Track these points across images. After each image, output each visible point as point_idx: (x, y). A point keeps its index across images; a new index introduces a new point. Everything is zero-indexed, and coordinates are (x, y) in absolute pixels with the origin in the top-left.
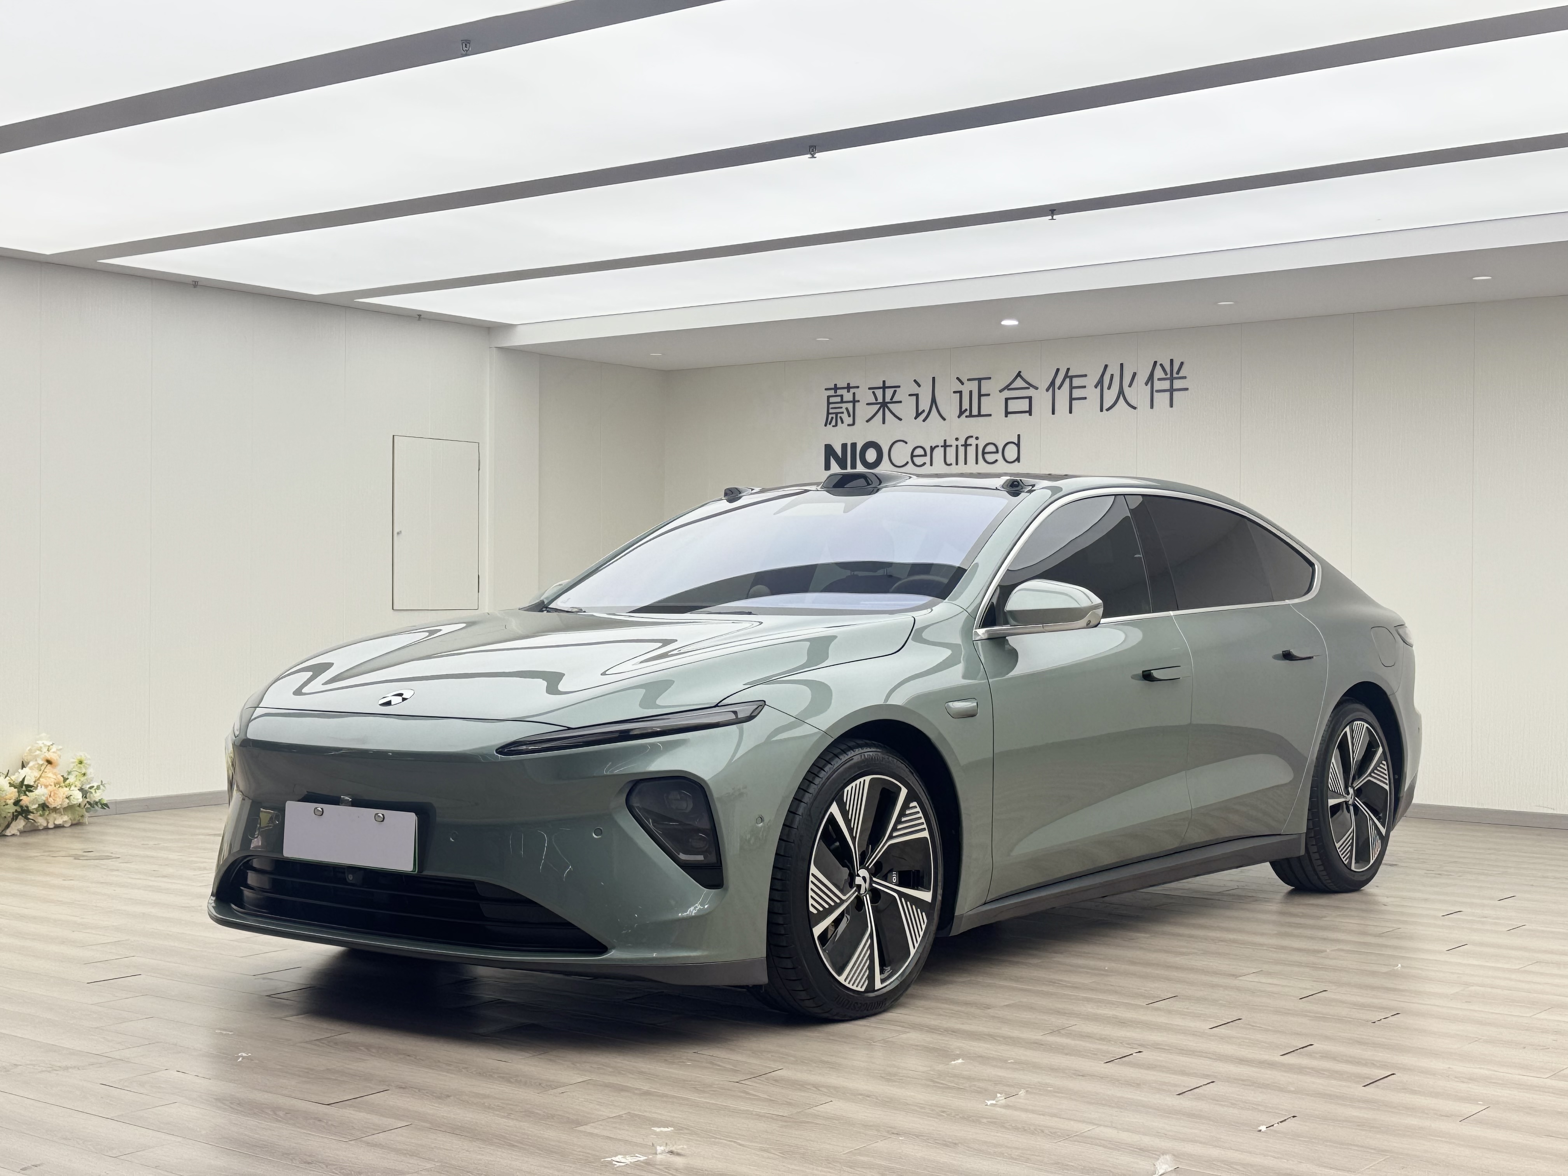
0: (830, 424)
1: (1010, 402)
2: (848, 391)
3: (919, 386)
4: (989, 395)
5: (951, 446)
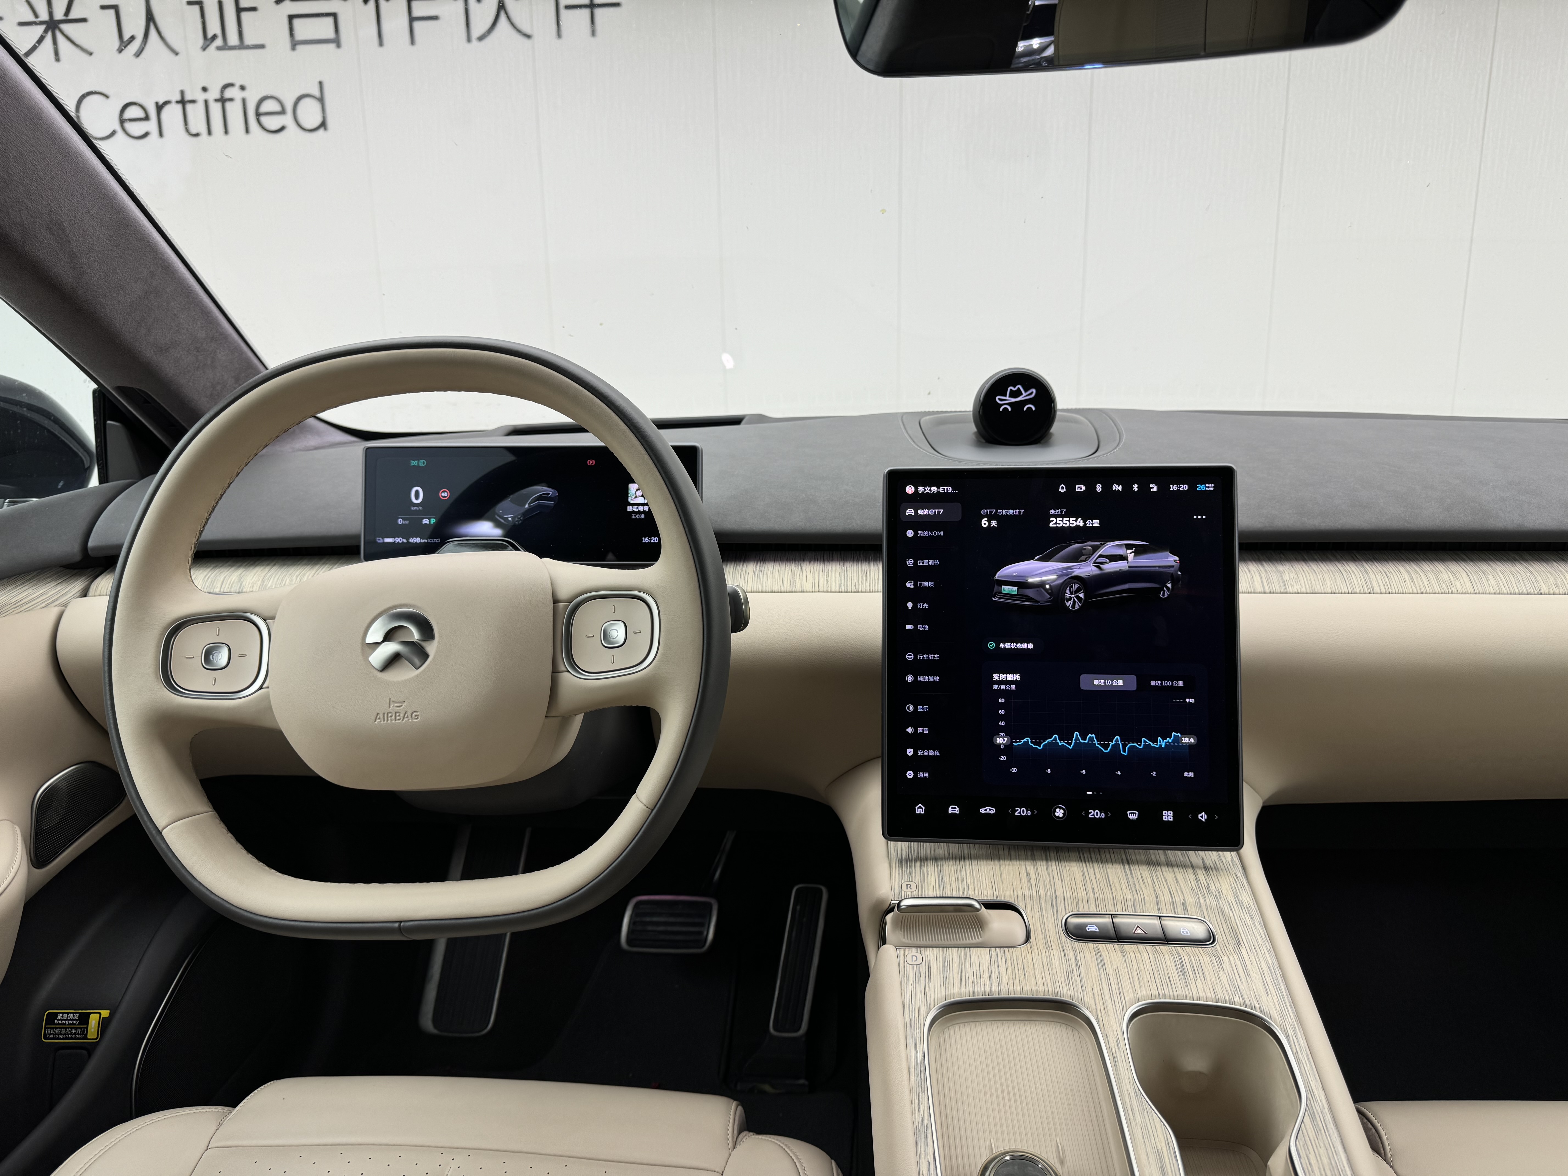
1: (298, 24)
4: (254, 9)
5: (193, 102)
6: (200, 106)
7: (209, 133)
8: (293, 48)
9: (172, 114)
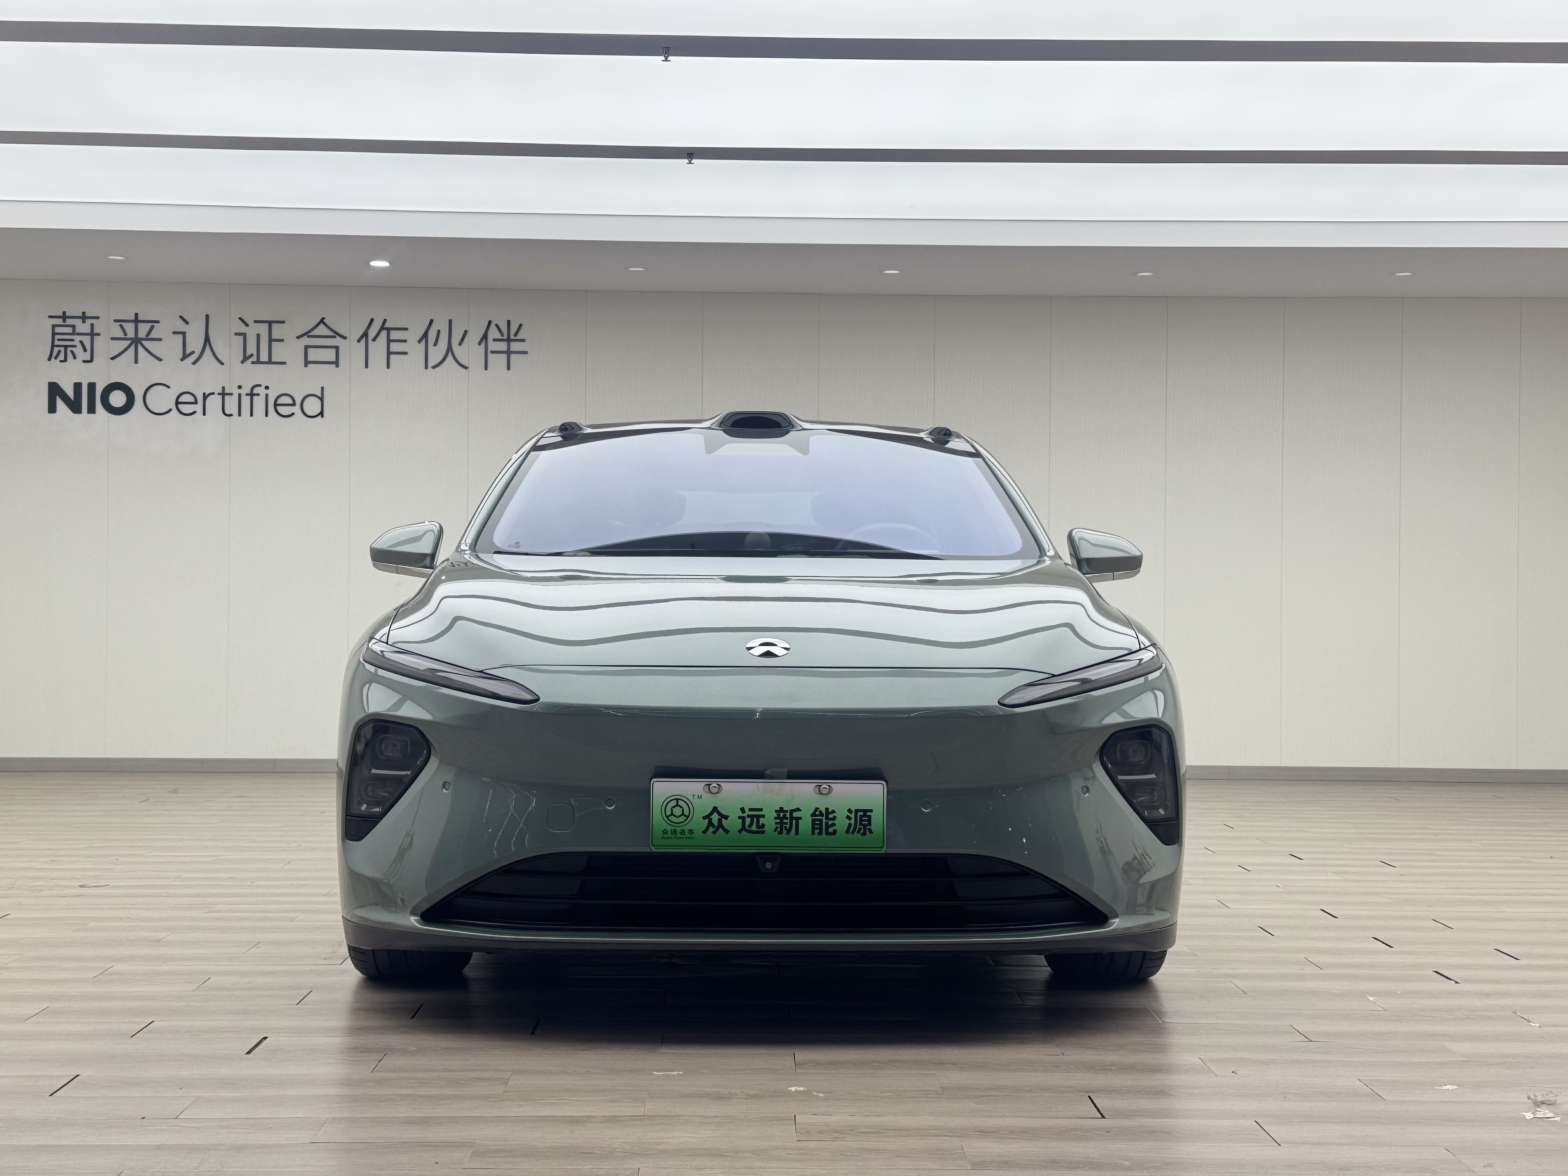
0: (56, 358)
1: (311, 351)
2: (84, 322)
3: (187, 323)
4: (282, 340)
5: (231, 394)
6: (235, 398)
7: (240, 415)
8: (306, 366)
9: (214, 402)
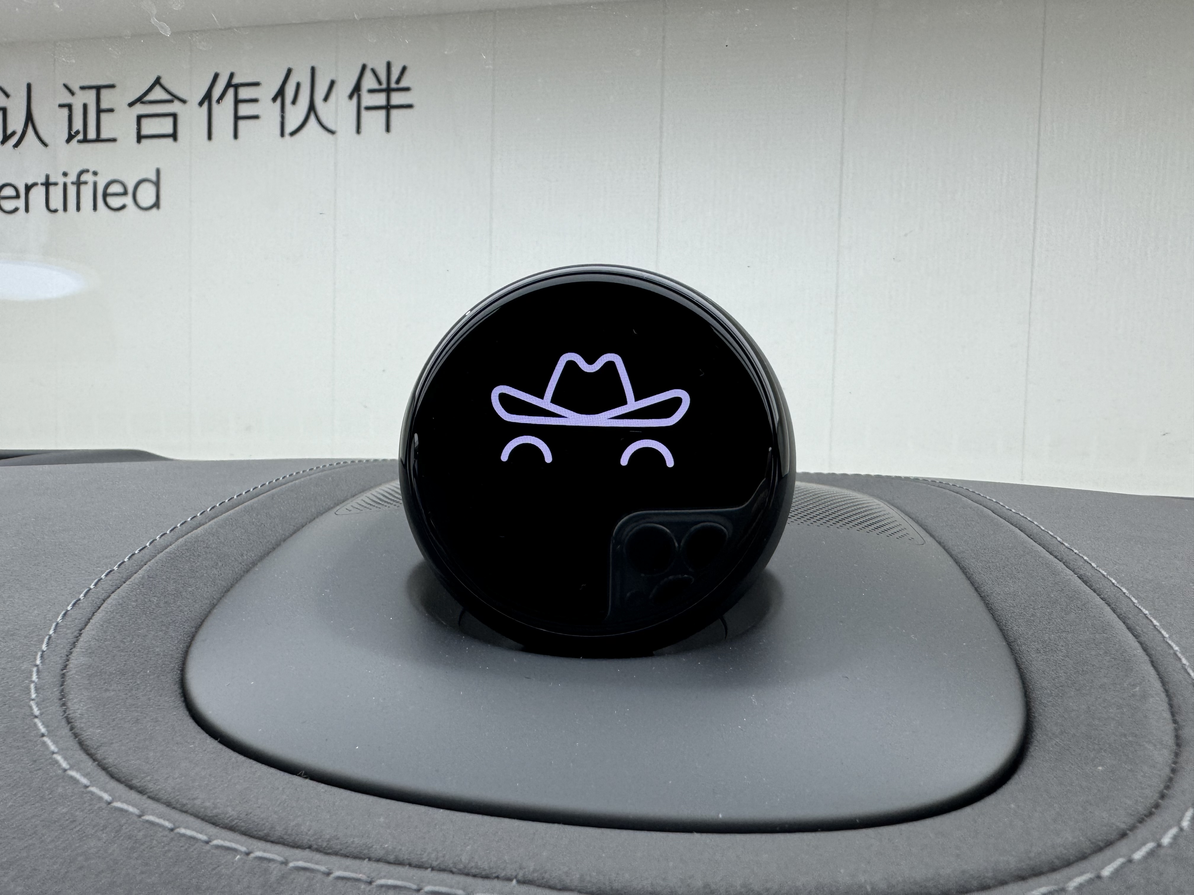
1: (144, 122)
3: (7, 95)
4: (111, 110)
5: (56, 184)
6: (60, 187)
7: (65, 209)
8: (139, 142)
9: (37, 194)
